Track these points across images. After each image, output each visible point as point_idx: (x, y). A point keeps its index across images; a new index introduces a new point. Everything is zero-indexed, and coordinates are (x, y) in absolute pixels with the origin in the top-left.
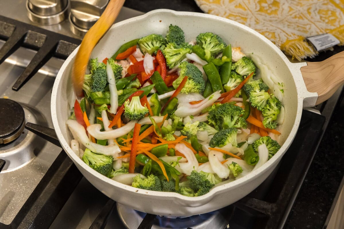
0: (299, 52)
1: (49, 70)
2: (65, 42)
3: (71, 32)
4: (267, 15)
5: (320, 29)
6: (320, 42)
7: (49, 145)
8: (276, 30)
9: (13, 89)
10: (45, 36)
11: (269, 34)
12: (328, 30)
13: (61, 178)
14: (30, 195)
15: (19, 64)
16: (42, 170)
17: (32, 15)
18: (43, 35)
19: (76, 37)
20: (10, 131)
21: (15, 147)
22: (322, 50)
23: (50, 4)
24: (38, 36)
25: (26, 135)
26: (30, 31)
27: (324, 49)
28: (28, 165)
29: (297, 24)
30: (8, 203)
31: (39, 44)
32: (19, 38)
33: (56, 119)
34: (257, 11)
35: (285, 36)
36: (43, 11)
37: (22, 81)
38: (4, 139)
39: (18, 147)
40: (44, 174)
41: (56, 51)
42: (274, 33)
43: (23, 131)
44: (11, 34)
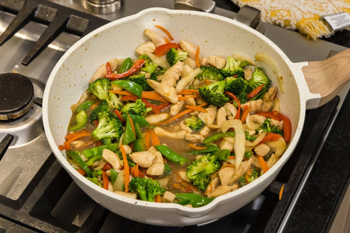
0: (315, 30)
1: (59, 45)
2: (76, 17)
3: (82, 7)
5: (336, 8)
6: (337, 21)
8: (292, 8)
9: (23, 64)
10: (56, 10)
11: (284, 12)
12: (345, 8)
14: (38, 170)
15: (29, 38)
18: (54, 9)
19: (87, 12)
20: (18, 106)
21: (24, 122)
22: (338, 29)
24: (49, 10)
25: (35, 110)
26: (40, 5)
27: (341, 29)
28: (36, 141)
29: (314, 2)
30: (16, 179)
31: (49, 18)
32: (30, 12)
35: (300, 14)
37: (32, 56)
38: (13, 114)
39: (27, 123)
41: (67, 26)
42: (289, 11)
43: (32, 106)
44: (22, 8)
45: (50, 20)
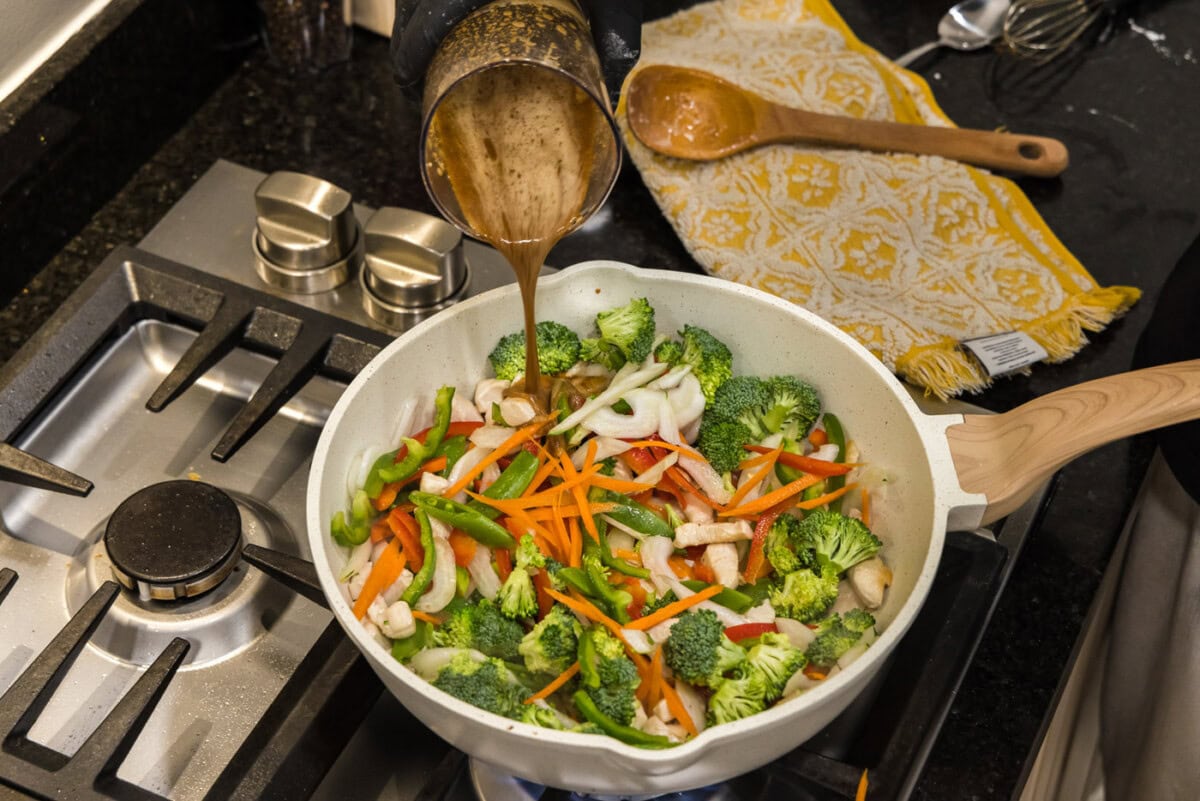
0: (944, 377)
1: (305, 408)
2: (348, 338)
3: (364, 313)
4: (862, 279)
5: (997, 320)
6: (998, 354)
7: (300, 603)
8: (885, 319)
9: (215, 458)
10: (298, 320)
11: (866, 331)
12: (1018, 321)
13: (329, 691)
14: (249, 731)
15: (229, 391)
16: (281, 667)
17: (267, 267)
18: (292, 319)
19: (376, 327)
20: (202, 565)
21: (215, 606)
22: (1002, 374)
23: (312, 242)
25: (244, 575)
26: (260, 308)
27: (1009, 372)
28: (245, 654)
29: (939, 305)
30: (194, 750)
31: (282, 341)
32: (231, 324)
33: (319, 531)
34: (838, 270)
35: (907, 334)
36: (295, 258)
37: (237, 438)
38: (187, 586)
39: (223, 606)
40: (285, 679)
41: (326, 362)
42: (880, 327)
43: (237, 565)
44: (213, 314)
45: (283, 344)
